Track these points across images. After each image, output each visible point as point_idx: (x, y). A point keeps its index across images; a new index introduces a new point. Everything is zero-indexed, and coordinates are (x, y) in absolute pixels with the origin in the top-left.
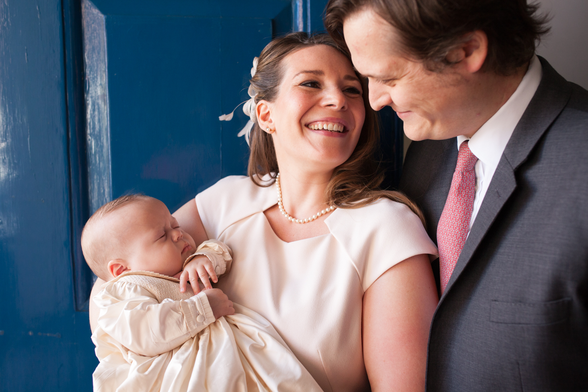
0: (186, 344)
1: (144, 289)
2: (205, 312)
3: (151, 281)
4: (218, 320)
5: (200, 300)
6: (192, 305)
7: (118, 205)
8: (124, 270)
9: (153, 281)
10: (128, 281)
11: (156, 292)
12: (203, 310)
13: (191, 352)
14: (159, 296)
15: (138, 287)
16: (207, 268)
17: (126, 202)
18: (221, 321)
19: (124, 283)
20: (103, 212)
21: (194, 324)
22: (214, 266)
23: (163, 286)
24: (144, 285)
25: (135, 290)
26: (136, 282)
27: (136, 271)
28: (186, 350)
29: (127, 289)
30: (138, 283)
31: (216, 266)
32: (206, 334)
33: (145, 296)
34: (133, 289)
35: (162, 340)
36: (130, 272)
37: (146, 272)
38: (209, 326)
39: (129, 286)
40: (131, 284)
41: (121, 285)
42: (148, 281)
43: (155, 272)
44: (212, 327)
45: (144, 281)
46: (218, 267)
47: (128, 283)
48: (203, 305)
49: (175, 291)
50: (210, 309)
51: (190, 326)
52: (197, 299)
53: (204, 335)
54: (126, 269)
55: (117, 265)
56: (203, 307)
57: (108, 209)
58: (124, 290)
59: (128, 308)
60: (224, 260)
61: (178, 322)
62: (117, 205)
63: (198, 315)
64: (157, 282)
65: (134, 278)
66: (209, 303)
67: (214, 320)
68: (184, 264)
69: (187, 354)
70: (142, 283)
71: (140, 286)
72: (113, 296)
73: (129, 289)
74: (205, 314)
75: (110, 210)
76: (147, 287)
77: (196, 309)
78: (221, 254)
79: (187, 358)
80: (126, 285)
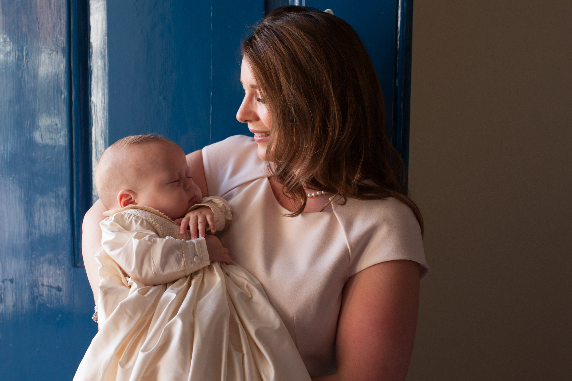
0: (180, 280)
1: (149, 223)
2: (202, 255)
3: (156, 218)
4: (213, 265)
5: (199, 243)
6: (192, 246)
7: (144, 140)
8: (132, 203)
9: (157, 219)
10: (135, 214)
11: (159, 229)
12: (201, 252)
13: (185, 286)
14: (162, 234)
15: (144, 221)
16: (208, 218)
17: (152, 139)
18: (215, 266)
19: (131, 215)
20: (127, 143)
21: (191, 263)
22: (215, 219)
23: (166, 225)
24: (150, 220)
25: (141, 224)
26: (142, 216)
27: (143, 206)
28: (181, 284)
29: (133, 221)
30: (144, 218)
31: (217, 221)
32: (200, 275)
33: (151, 231)
34: (139, 222)
35: (161, 272)
36: (137, 206)
37: (152, 209)
38: (204, 268)
39: (135, 219)
40: (137, 217)
41: (128, 216)
42: (154, 218)
43: (160, 211)
44: (207, 270)
45: (150, 217)
46: (218, 222)
47: (135, 216)
48: (201, 248)
49: (176, 232)
50: (206, 253)
51: (187, 264)
52: (196, 241)
53: (198, 276)
54: (133, 203)
55: (127, 195)
56: (201, 250)
57: (133, 142)
58: (131, 222)
59: (135, 237)
60: (225, 218)
61: (177, 258)
62: (142, 140)
63: (196, 256)
64: (161, 220)
65: (141, 212)
66: (207, 247)
67: (208, 263)
68: (188, 210)
69: (180, 288)
70: (148, 219)
71: (146, 221)
72: (121, 225)
73: (136, 222)
74: (202, 256)
75: (135, 143)
76: (152, 223)
77: (195, 250)
78: (223, 212)
79: (181, 290)
80: (133, 218)
